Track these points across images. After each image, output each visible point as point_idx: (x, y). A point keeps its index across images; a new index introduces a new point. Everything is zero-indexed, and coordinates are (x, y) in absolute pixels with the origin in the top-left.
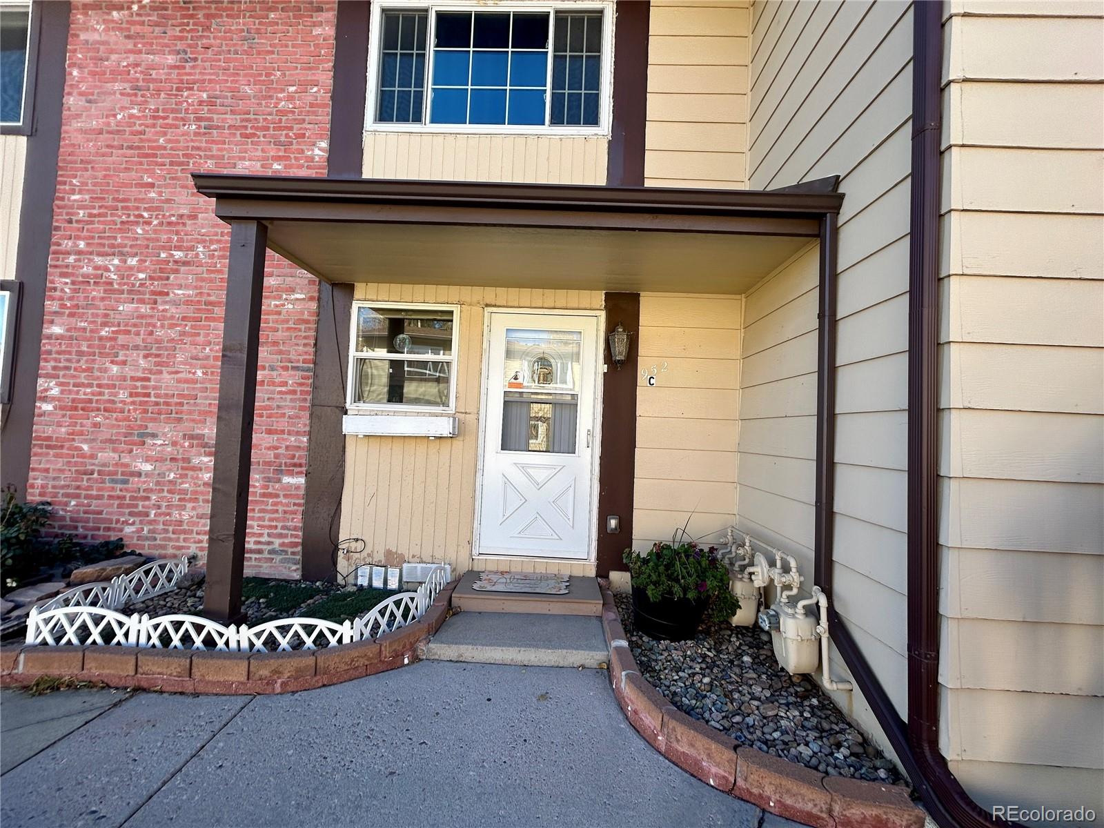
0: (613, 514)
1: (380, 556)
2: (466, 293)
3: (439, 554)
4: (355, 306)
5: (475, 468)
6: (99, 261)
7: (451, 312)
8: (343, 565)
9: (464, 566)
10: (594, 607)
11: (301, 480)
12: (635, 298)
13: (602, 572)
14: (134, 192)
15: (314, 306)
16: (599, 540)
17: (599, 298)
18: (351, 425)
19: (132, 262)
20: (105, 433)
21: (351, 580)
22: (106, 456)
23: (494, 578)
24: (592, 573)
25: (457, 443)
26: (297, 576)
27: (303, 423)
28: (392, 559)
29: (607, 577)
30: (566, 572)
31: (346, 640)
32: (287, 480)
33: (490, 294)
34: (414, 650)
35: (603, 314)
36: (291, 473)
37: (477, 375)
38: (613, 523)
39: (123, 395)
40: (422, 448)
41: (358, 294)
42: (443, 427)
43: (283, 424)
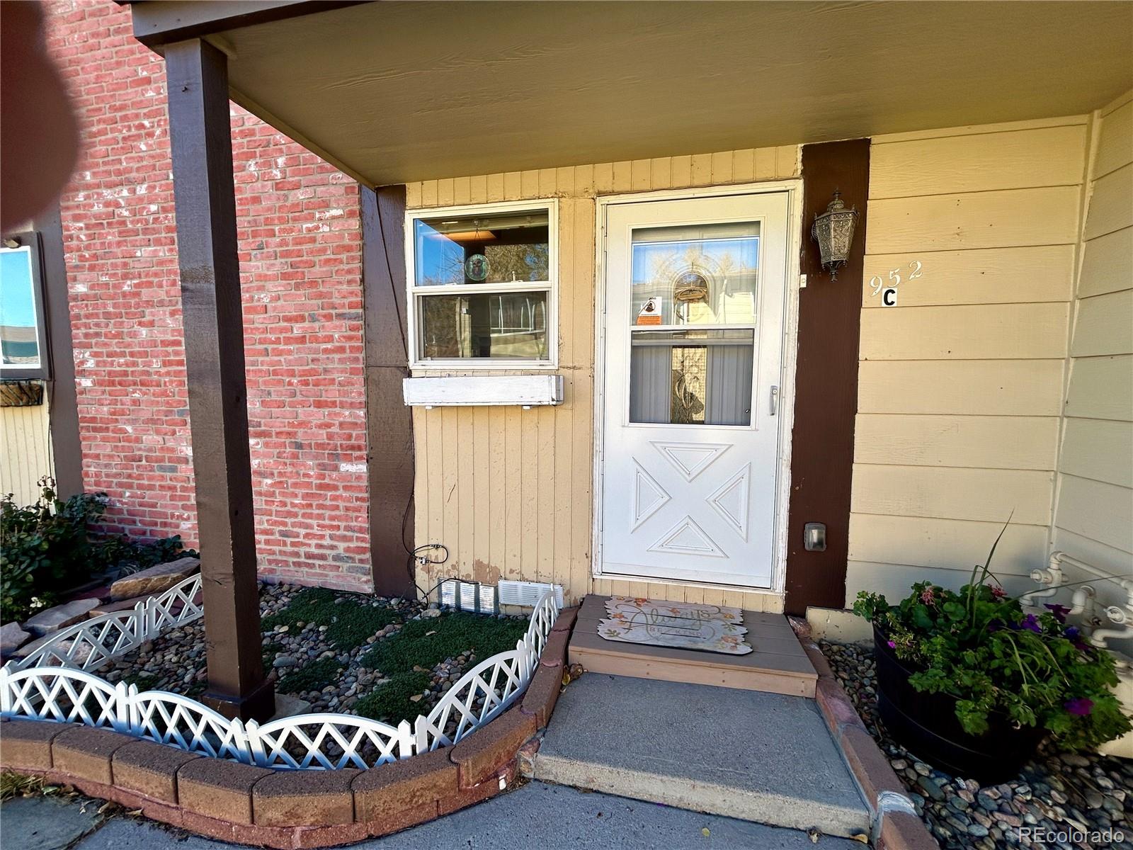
0: (815, 521)
1: (467, 570)
2: (567, 177)
3: (545, 569)
4: (409, 217)
5: (590, 448)
6: (108, 194)
7: (544, 213)
8: (422, 578)
9: (581, 591)
10: (803, 683)
11: (362, 468)
12: (858, 152)
13: (795, 608)
14: (131, 94)
15: (355, 224)
16: (790, 560)
17: (793, 157)
18: (415, 392)
19: (142, 190)
20: (146, 412)
21: (434, 598)
22: (151, 439)
23: (628, 611)
24: (778, 607)
25: (564, 414)
26: (368, 589)
27: (357, 391)
28: (484, 575)
29: (802, 616)
30: (735, 604)
31: (405, 752)
32: (345, 467)
33: (603, 174)
34: (513, 763)
35: (799, 186)
36: (348, 459)
37: (588, 310)
38: (814, 535)
39: (156, 365)
40: (514, 421)
41: (411, 199)
42: (543, 390)
43: (332, 394)
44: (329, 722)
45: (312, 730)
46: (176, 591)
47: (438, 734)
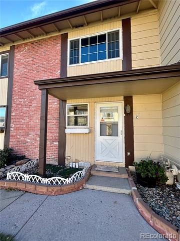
0: (129, 151)
1: (74, 160)
2: (90, 100)
3: (87, 160)
4: (67, 105)
5: (94, 140)
6: (20, 100)
7: (87, 105)
8: (66, 162)
9: (93, 164)
10: (126, 176)
11: (58, 143)
12: (131, 97)
13: (127, 166)
14: (26, 86)
15: (59, 105)
16: (125, 158)
17: (122, 98)
18: (67, 131)
19: (26, 100)
20: (22, 134)
21: (68, 165)
22: (22, 138)
23: (100, 167)
24: (124, 166)
25: (90, 135)
26: (57, 164)
27: (57, 131)
28: (77, 161)
29: (128, 167)
30: (117, 166)
31: (67, 183)
32: (55, 143)
33: (96, 99)
34: (82, 186)
35: (123, 102)
36: (55, 142)
37: (93, 118)
38: (129, 154)
39: (25, 126)
40: (82, 135)
41: (67, 102)
42: (87, 131)
43: (53, 131)
44: (57, 178)
45: (54, 180)
46: (27, 163)
47: (72, 181)
